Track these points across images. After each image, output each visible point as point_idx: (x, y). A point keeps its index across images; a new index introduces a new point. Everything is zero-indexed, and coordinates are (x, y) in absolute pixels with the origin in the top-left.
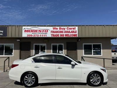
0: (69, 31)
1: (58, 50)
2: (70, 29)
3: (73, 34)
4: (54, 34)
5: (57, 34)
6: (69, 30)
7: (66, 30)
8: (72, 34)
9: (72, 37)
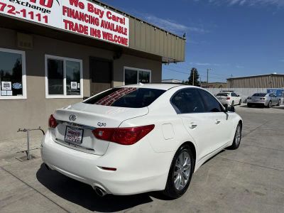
0: (113, 25)
1: (65, 80)
2: (114, 18)
3: (119, 37)
4: (75, 21)
5: (84, 24)
6: (111, 21)
7: (105, 18)
8: (118, 34)
9: (117, 43)
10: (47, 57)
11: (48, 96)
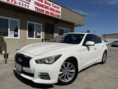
0: (54, 9)
2: (55, 7)
4: (39, 7)
5: (43, 9)
8: (56, 13)
9: (56, 17)
10: (28, 22)
11: (28, 38)
